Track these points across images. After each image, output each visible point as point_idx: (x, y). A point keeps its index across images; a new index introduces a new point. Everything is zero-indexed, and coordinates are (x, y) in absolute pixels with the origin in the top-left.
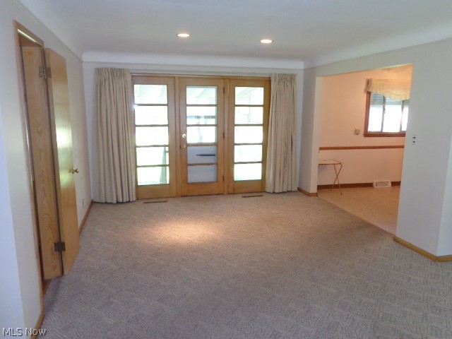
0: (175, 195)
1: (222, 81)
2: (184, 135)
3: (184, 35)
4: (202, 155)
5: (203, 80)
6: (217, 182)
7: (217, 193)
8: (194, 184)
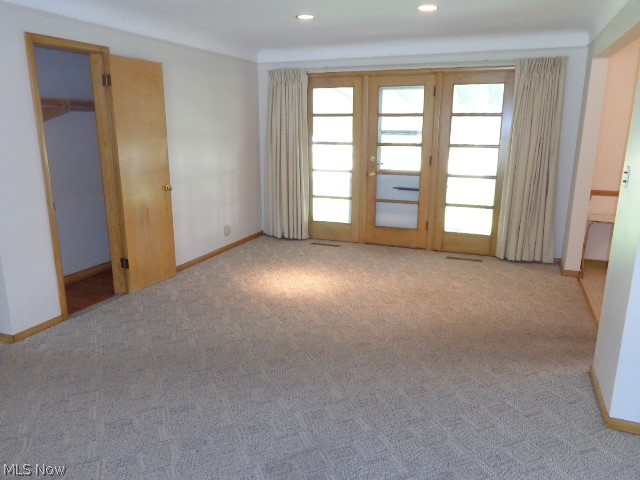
0: (356, 240)
1: (433, 76)
2: (373, 158)
3: (305, 17)
4: (400, 189)
5: (402, 77)
6: (417, 230)
7: (415, 246)
8: (384, 228)
